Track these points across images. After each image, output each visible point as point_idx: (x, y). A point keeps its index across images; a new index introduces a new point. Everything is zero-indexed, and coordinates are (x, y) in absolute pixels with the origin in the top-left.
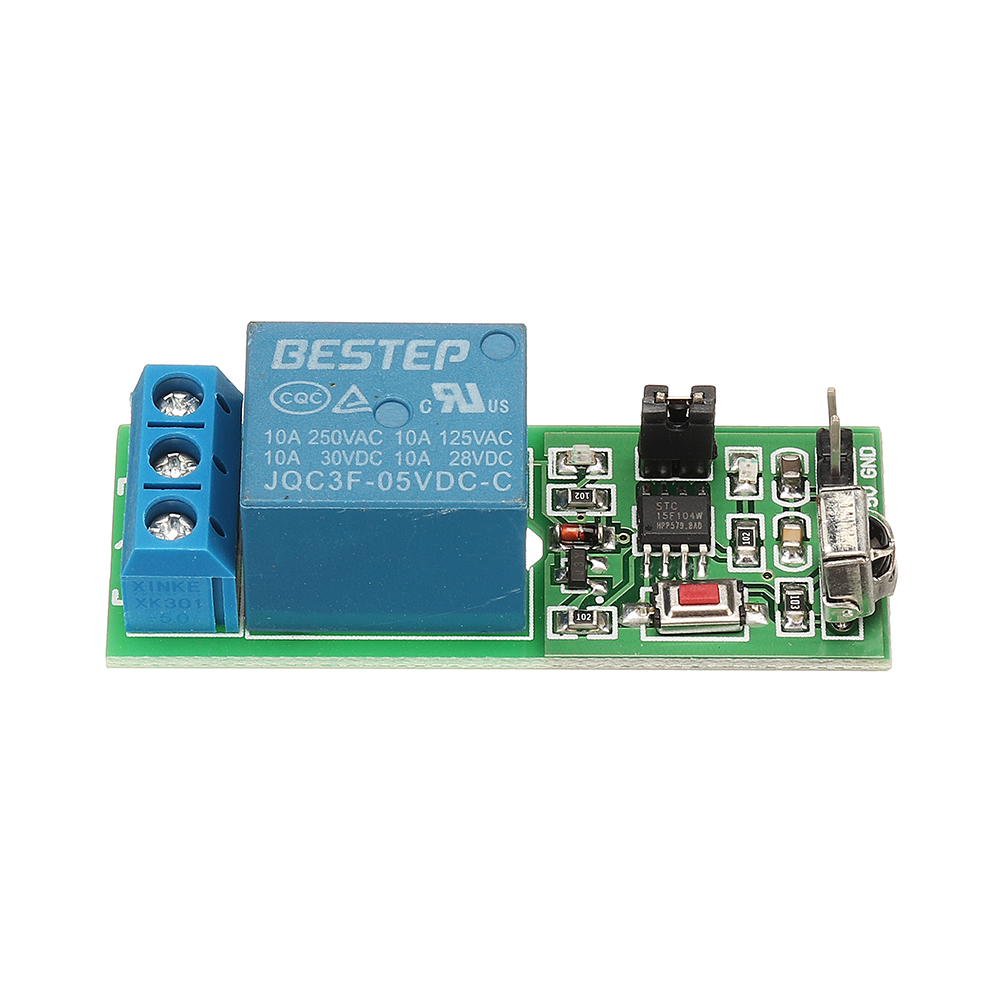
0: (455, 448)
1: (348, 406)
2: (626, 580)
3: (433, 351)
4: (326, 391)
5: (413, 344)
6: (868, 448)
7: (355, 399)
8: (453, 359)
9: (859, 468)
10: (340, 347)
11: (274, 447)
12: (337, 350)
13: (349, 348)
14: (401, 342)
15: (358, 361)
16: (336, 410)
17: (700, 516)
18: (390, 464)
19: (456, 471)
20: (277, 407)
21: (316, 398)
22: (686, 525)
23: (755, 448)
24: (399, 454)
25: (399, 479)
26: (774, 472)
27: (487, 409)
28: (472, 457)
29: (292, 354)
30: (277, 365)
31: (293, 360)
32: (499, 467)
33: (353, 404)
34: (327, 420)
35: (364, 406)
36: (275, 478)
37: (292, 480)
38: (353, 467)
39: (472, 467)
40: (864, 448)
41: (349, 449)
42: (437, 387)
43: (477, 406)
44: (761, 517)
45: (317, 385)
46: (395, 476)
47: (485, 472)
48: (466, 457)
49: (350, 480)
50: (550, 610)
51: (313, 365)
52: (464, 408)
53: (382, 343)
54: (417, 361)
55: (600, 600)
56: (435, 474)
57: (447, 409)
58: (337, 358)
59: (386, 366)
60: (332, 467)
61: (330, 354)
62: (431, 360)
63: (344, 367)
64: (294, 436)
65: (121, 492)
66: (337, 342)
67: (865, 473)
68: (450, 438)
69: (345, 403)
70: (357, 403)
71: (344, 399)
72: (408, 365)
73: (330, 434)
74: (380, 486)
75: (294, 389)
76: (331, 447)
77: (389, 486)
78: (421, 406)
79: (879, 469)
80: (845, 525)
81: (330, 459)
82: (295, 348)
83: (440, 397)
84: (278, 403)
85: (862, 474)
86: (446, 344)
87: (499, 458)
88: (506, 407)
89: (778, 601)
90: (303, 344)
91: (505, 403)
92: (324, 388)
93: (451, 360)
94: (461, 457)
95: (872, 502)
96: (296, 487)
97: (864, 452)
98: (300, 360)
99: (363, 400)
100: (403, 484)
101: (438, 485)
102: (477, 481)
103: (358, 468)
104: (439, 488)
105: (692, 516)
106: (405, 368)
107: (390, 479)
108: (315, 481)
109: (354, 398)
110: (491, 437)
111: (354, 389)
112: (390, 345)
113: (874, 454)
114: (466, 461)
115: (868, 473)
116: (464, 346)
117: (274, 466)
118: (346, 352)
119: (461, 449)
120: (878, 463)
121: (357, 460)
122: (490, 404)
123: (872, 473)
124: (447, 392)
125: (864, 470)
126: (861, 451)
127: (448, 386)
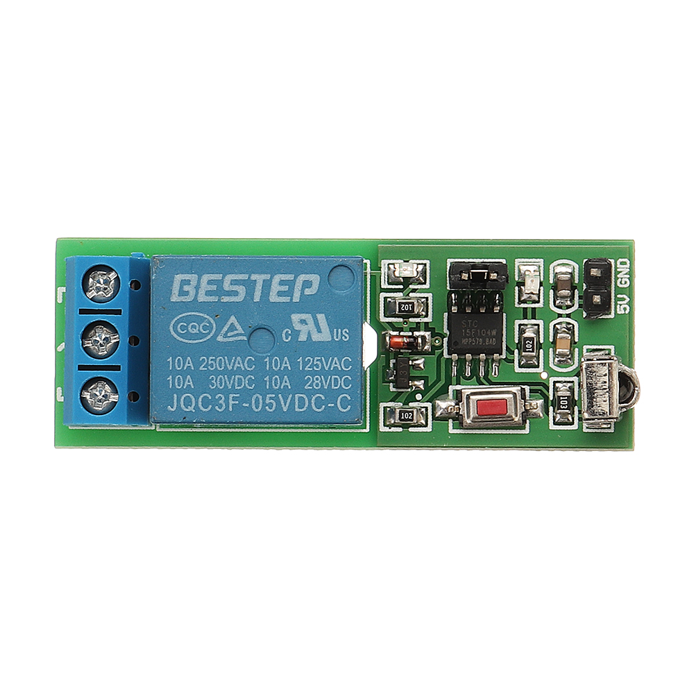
0: (309, 373)
1: (229, 335)
2: (439, 379)
3: (291, 284)
4: (212, 321)
5: (277, 278)
6: (624, 260)
7: (234, 329)
8: (308, 292)
9: (616, 278)
10: (222, 281)
11: (174, 373)
12: (219, 283)
13: (229, 282)
14: (268, 277)
15: (236, 293)
16: (220, 339)
17: (494, 333)
18: (261, 388)
19: (310, 393)
20: (175, 336)
21: (205, 328)
22: (484, 341)
23: (538, 260)
24: (267, 379)
25: (268, 401)
26: (551, 282)
27: (333, 337)
28: (321, 381)
29: (186, 288)
30: (174, 298)
31: (187, 293)
32: (341, 391)
33: (232, 333)
34: (212, 348)
35: (241, 335)
36: (175, 401)
37: (188, 402)
38: (234, 391)
39: (321, 391)
40: (620, 260)
41: (231, 373)
42: (295, 318)
43: (325, 336)
44: (541, 323)
45: (206, 316)
46: (264, 400)
47: (331, 394)
48: (317, 382)
49: (231, 402)
50: (382, 405)
51: (202, 298)
52: (316, 337)
53: (254, 277)
54: (280, 294)
55: (419, 397)
56: (294, 396)
57: (303, 338)
58: (220, 292)
59: (257, 299)
60: (218, 391)
61: (214, 287)
62: (290, 293)
63: (226, 299)
64: (189, 363)
65: (60, 301)
66: (219, 277)
67: (621, 283)
68: (305, 364)
69: (227, 332)
70: (236, 332)
71: (225, 329)
72: (273, 298)
73: (215, 360)
74: (254, 407)
75: (188, 320)
76: (217, 373)
77: (260, 408)
78: (284, 335)
79: (631, 279)
80: (601, 392)
81: (216, 383)
82: (188, 282)
83: (297, 326)
84: (176, 331)
85: (619, 284)
86: (302, 278)
87: (341, 382)
88: (347, 335)
89: (551, 398)
90: (193, 278)
91: (346, 332)
92: (211, 319)
93: (306, 293)
94: (313, 381)
95: (625, 309)
96: (191, 409)
97: (621, 263)
98: (192, 293)
99: (240, 330)
100: (270, 405)
101: (296, 406)
102: (325, 403)
103: (236, 392)
104: (297, 410)
105: (489, 333)
106: (271, 300)
107: (261, 401)
108: (206, 403)
109: (232, 328)
110: (336, 364)
111: (233, 319)
112: (259, 278)
113: (628, 266)
114: (317, 385)
115: (623, 282)
116: (315, 279)
117: (174, 390)
118: (227, 286)
119: (313, 373)
120: (631, 274)
121: (236, 384)
122: (335, 334)
123: (626, 282)
124: (303, 322)
125: (620, 279)
126: (618, 263)
127: (304, 316)
